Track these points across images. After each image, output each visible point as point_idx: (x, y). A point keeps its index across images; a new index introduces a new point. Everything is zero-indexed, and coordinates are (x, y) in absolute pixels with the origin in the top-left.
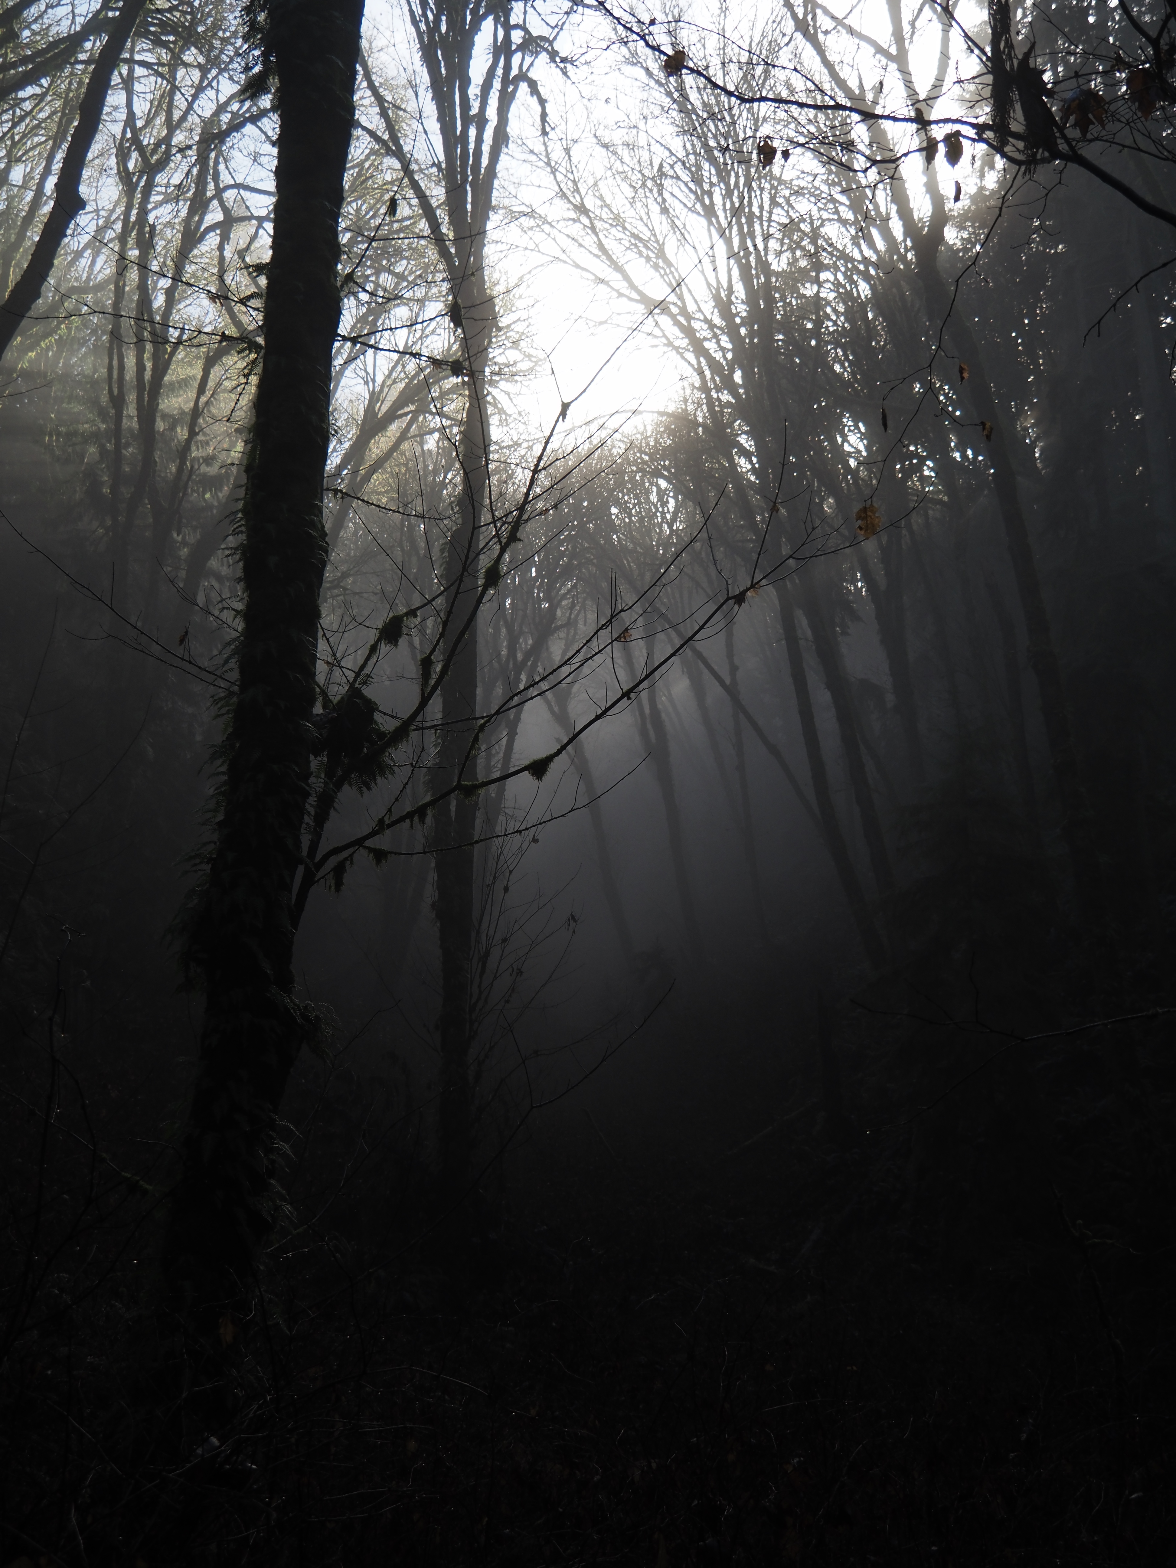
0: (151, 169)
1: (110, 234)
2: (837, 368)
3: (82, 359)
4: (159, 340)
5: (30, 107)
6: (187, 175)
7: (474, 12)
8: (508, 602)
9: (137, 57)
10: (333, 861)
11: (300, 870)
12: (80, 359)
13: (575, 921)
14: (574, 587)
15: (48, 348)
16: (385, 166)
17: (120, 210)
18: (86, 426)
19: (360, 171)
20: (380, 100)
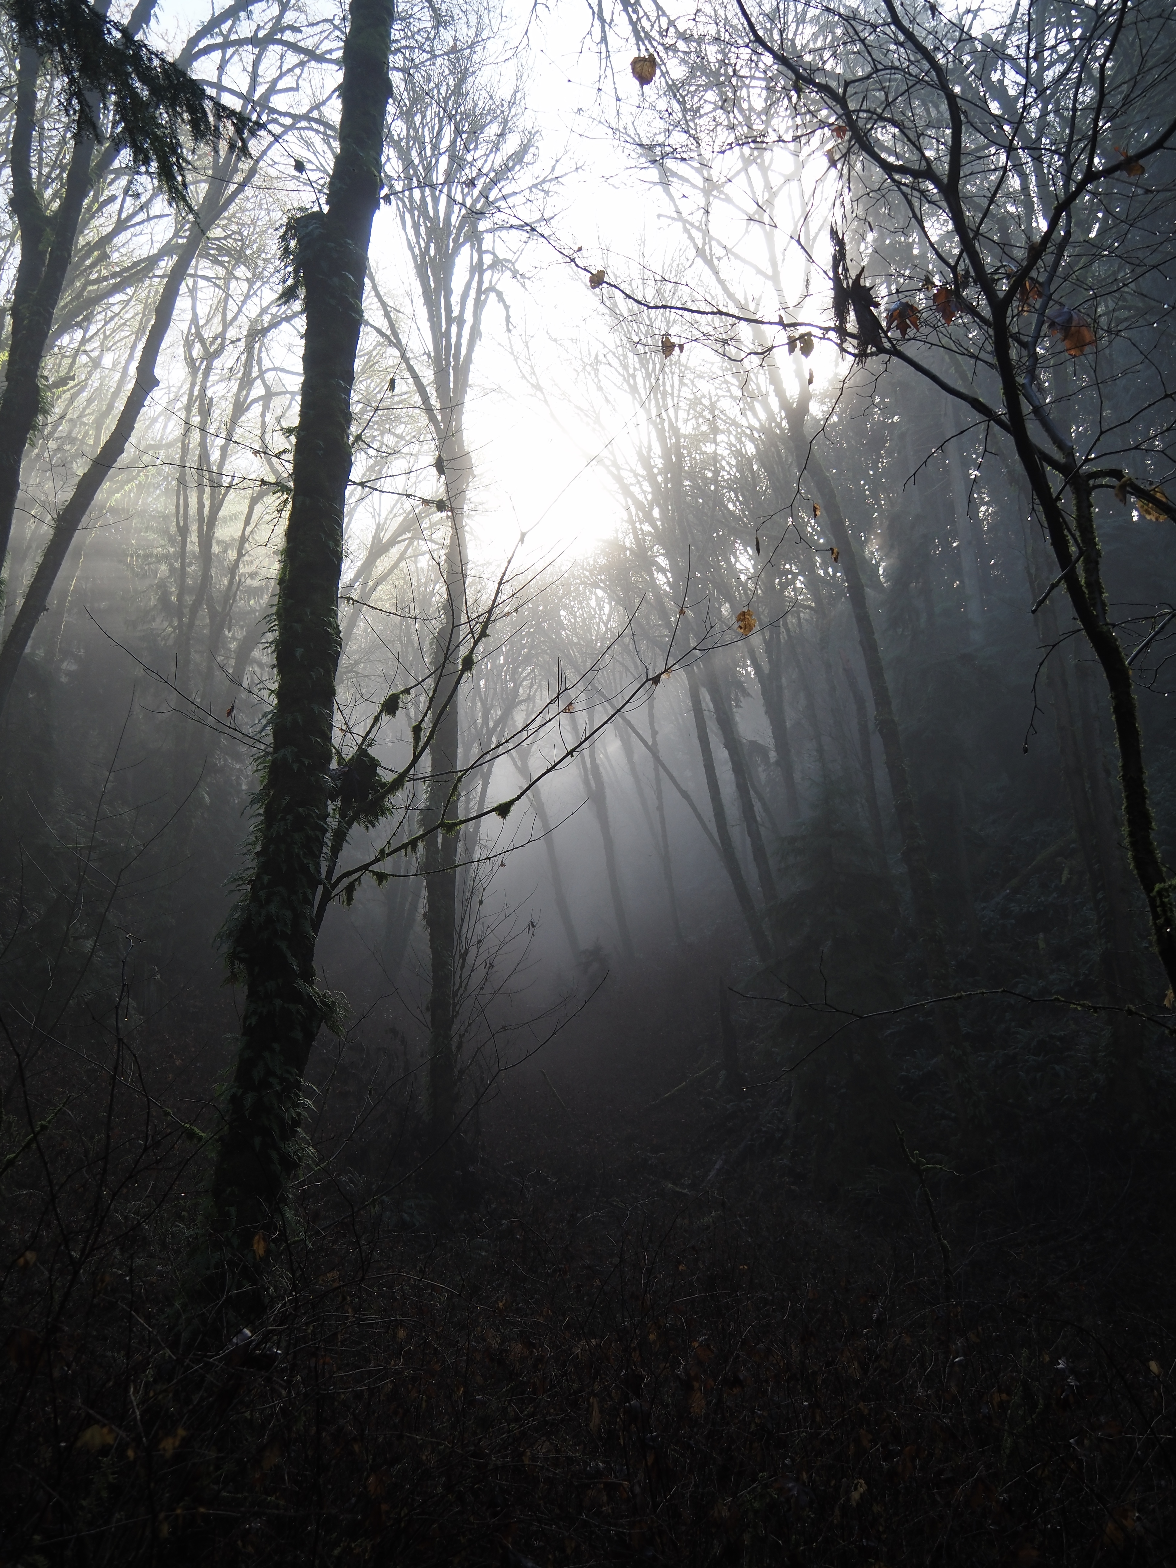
0: (210, 357)
1: (179, 405)
2: (731, 506)
3: (156, 499)
4: (215, 485)
5: (118, 310)
6: (237, 360)
7: (455, 241)
8: (482, 682)
9: (200, 273)
10: (346, 882)
11: (320, 889)
12: (155, 499)
13: (534, 926)
14: (533, 671)
15: (130, 491)
16: (388, 354)
17: (187, 386)
18: (159, 549)
19: (370, 357)
20: (384, 305)
